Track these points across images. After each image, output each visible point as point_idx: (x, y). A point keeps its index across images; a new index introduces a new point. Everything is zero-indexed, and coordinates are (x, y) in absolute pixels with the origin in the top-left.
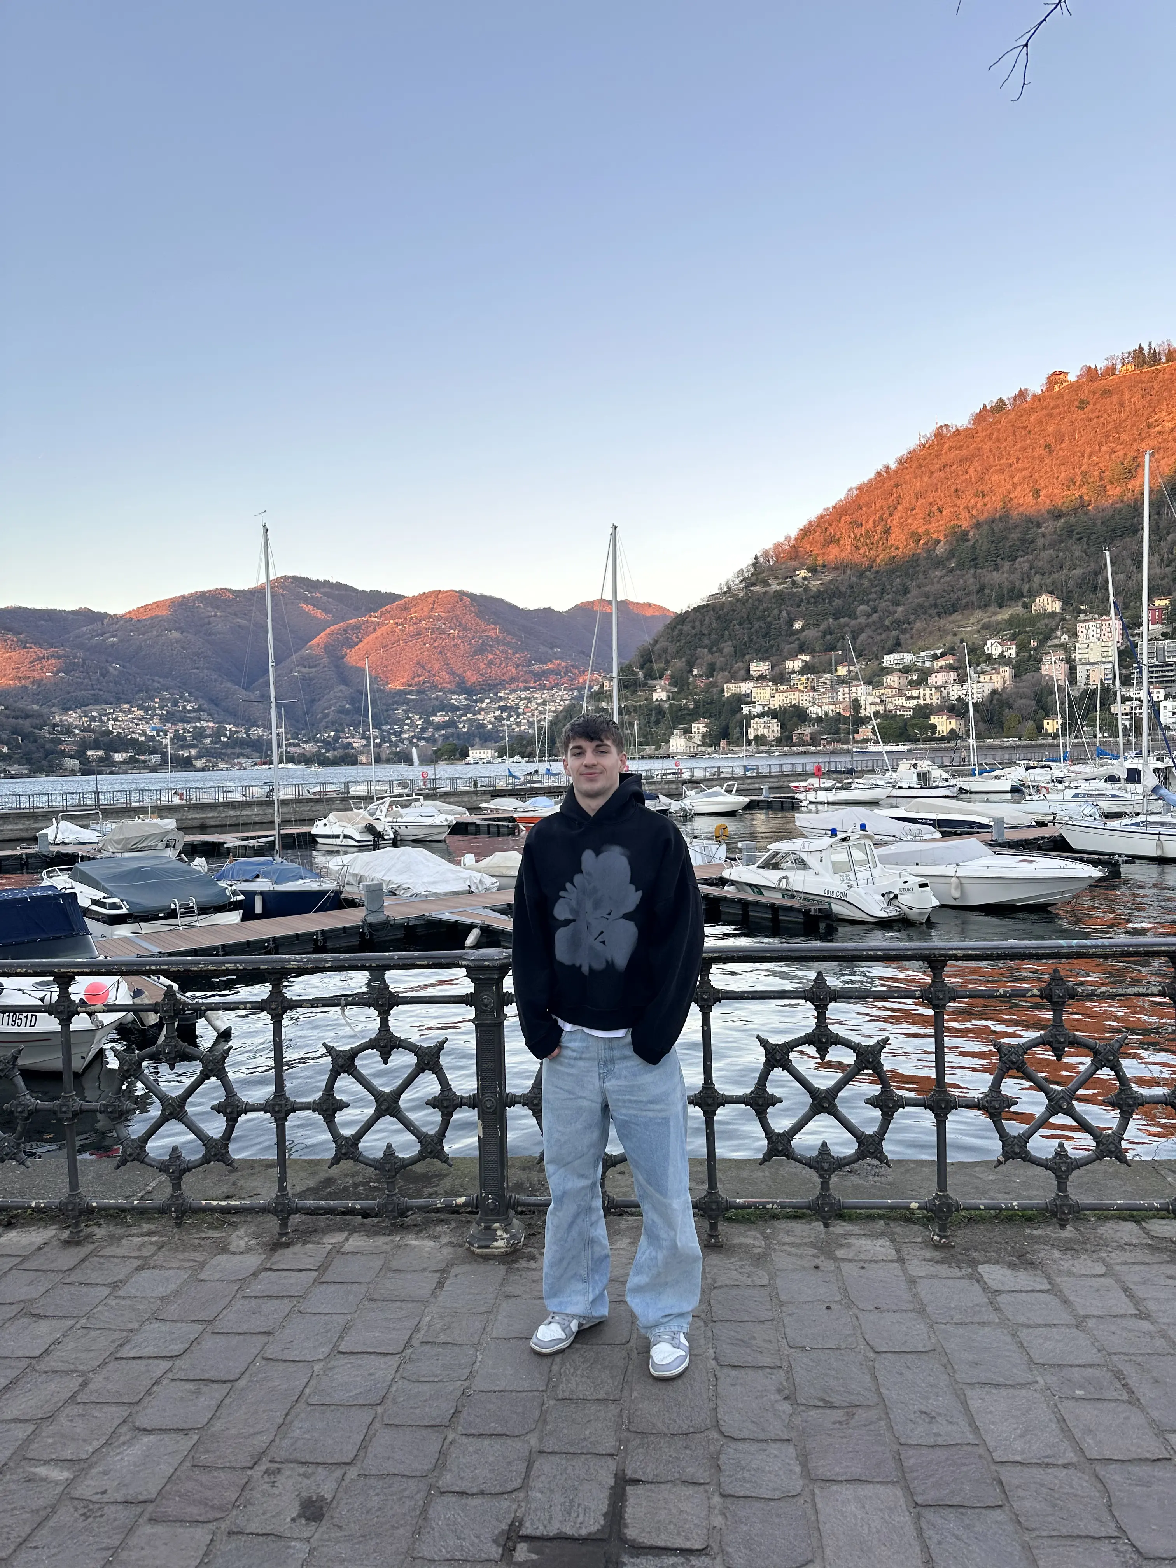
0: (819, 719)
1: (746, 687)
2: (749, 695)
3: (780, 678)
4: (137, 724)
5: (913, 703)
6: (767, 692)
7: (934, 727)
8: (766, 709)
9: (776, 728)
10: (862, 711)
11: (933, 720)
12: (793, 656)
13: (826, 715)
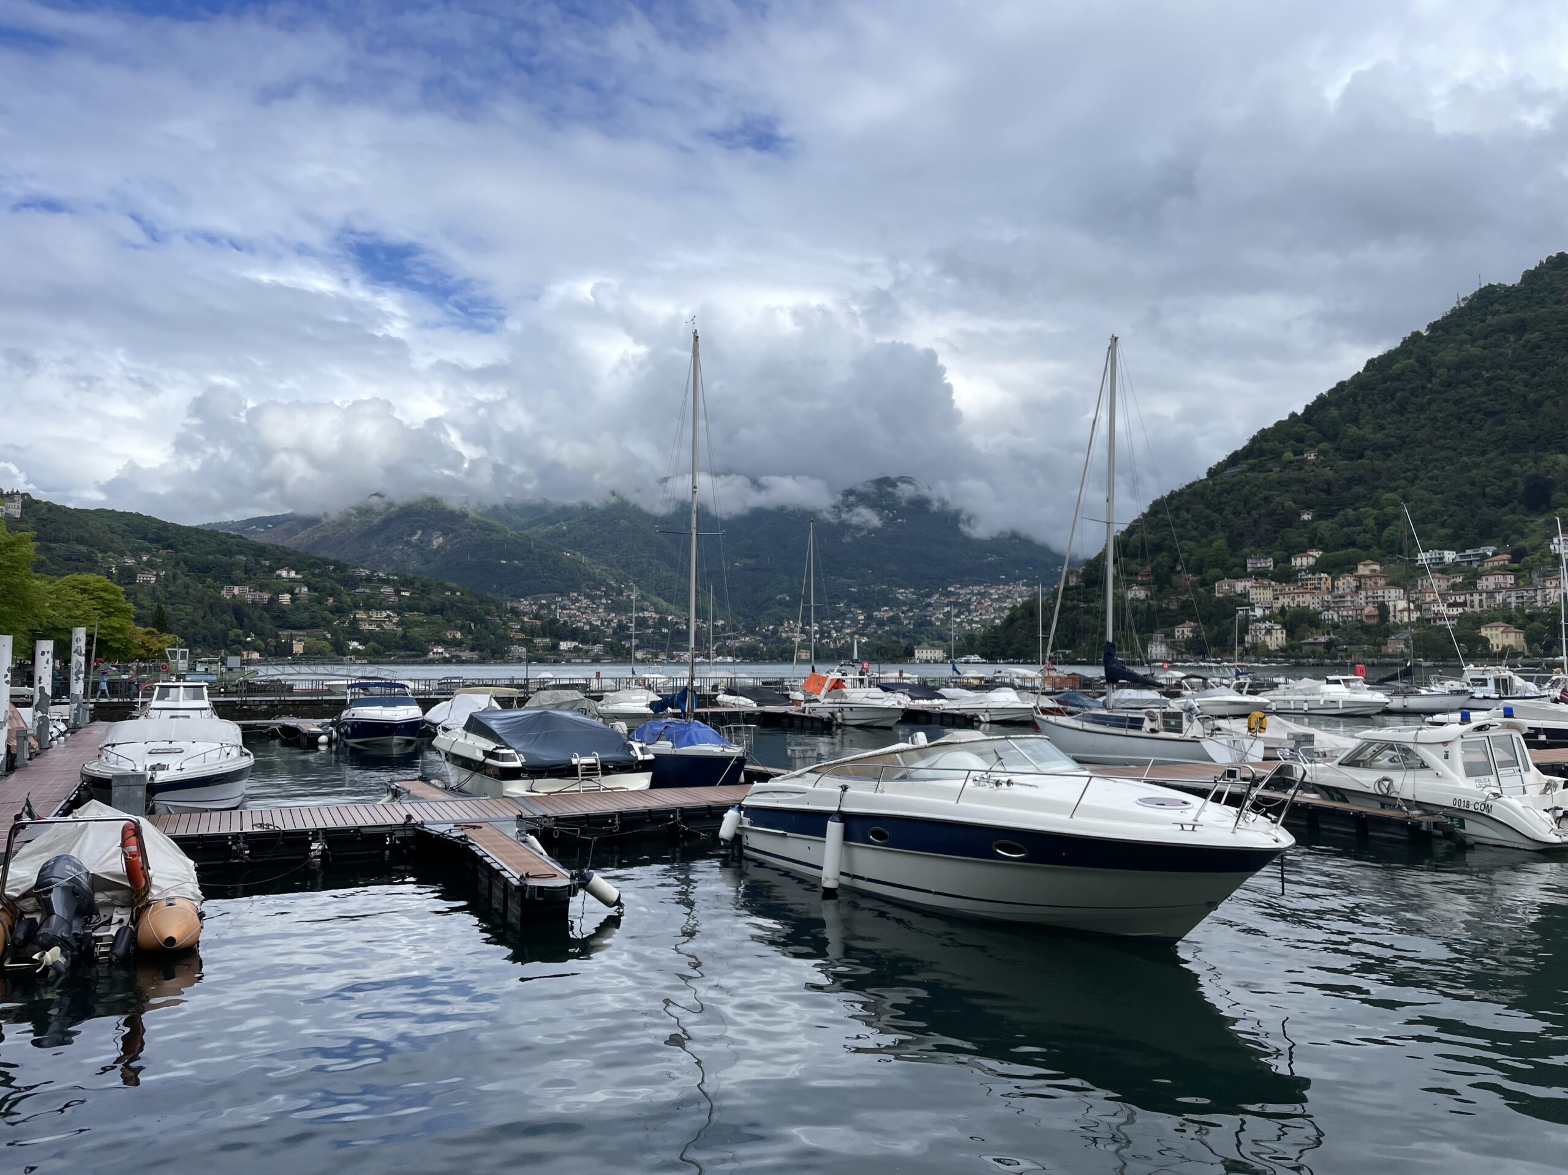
0: (1335, 626)
1: (1240, 586)
2: (1245, 595)
3: (1285, 576)
4: (582, 613)
5: (1456, 611)
6: (1268, 594)
7: (1486, 641)
8: (1267, 612)
9: (1279, 635)
10: (1392, 619)
11: (1484, 632)
12: (1302, 551)
13: (1344, 622)
